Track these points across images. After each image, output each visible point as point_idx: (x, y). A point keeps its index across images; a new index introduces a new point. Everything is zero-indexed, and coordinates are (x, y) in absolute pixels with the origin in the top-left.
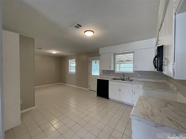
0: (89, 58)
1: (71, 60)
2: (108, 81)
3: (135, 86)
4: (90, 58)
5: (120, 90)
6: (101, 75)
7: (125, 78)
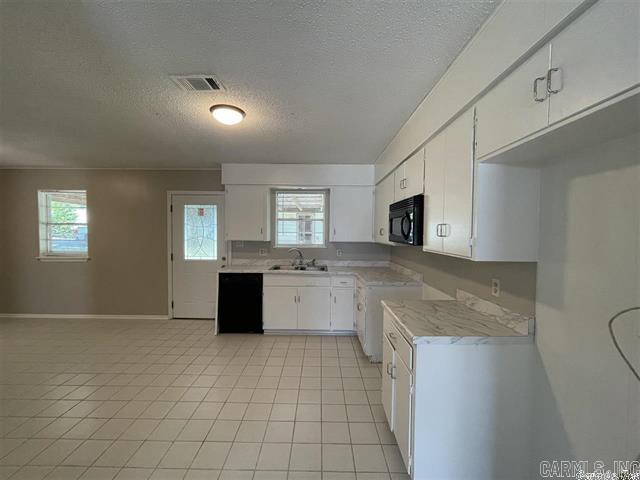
0: (169, 193)
1: (50, 194)
2: (260, 276)
3: (336, 281)
4: (173, 192)
5: (297, 300)
6: (224, 259)
7: (305, 261)
